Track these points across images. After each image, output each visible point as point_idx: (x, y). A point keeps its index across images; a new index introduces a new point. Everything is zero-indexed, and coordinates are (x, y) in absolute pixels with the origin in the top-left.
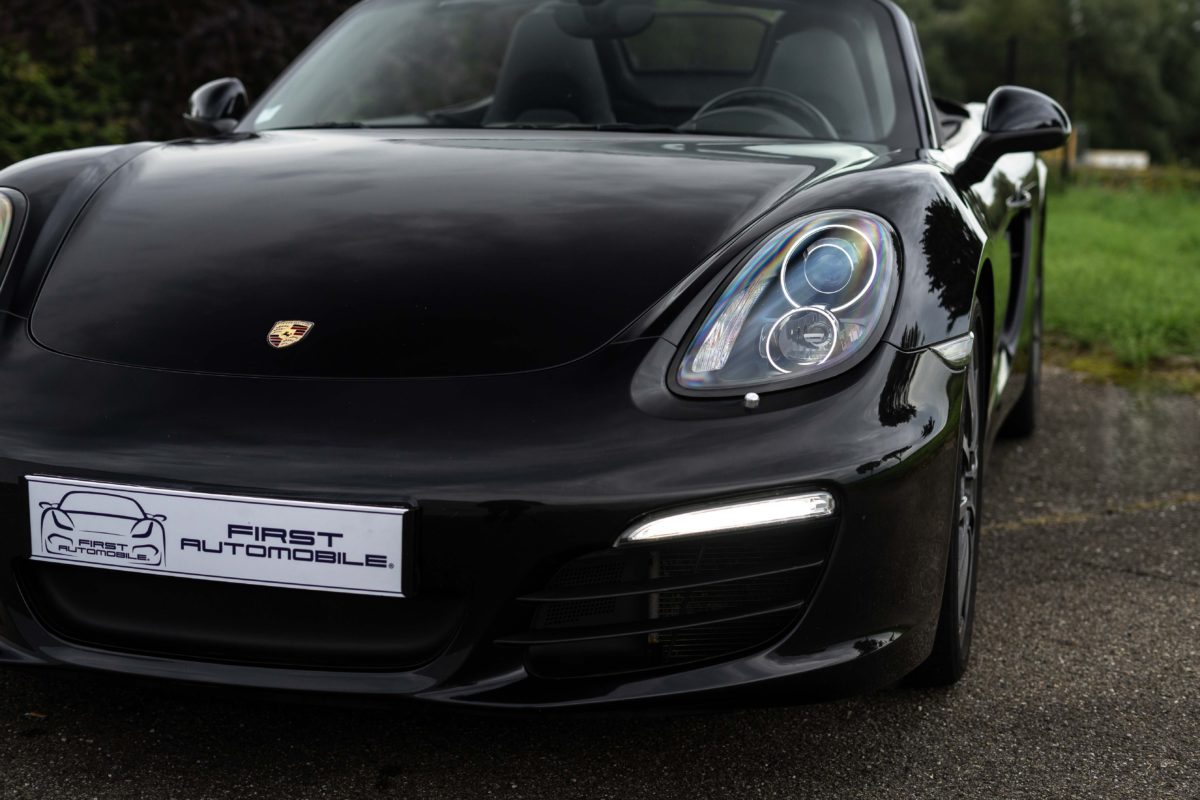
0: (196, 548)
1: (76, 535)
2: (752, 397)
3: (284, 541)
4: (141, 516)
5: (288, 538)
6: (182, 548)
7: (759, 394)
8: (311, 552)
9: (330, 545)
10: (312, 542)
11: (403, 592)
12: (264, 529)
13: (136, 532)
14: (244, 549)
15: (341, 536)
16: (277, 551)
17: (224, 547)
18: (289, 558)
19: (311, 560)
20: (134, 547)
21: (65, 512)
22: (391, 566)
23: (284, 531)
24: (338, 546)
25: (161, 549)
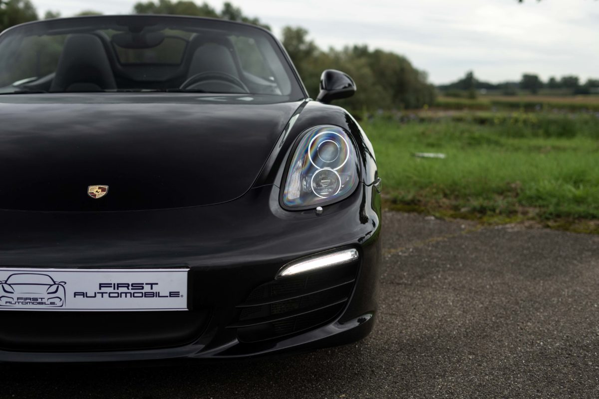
0: (82, 296)
1: (15, 296)
2: (320, 208)
3: (128, 289)
4: (53, 283)
5: (130, 287)
6: (75, 297)
7: (322, 207)
8: (142, 293)
9: (152, 289)
10: (143, 288)
11: (188, 308)
12: (118, 284)
13: (49, 291)
14: (108, 294)
15: (157, 284)
16: (124, 294)
17: (97, 294)
18: (131, 297)
19: (142, 297)
20: (48, 299)
21: (9, 285)
22: (182, 296)
23: (128, 284)
24: (156, 289)
25: (63, 298)
